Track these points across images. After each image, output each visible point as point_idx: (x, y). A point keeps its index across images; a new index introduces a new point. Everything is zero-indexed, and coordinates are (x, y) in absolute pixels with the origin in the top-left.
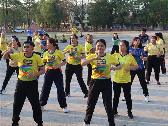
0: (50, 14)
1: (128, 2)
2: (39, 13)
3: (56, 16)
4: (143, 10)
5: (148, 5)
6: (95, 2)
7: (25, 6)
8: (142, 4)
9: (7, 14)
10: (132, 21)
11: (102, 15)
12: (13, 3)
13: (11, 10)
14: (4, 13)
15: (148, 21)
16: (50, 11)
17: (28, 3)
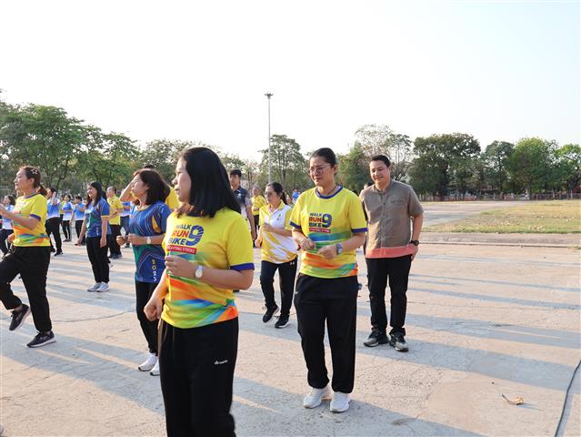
0: (349, 176)
1: (472, 155)
3: (359, 179)
4: (495, 167)
5: (503, 160)
6: (418, 157)
8: (493, 159)
9: (285, 175)
10: (478, 185)
11: (430, 176)
12: (293, 160)
13: (290, 170)
14: (280, 175)
15: (504, 185)
16: (349, 171)
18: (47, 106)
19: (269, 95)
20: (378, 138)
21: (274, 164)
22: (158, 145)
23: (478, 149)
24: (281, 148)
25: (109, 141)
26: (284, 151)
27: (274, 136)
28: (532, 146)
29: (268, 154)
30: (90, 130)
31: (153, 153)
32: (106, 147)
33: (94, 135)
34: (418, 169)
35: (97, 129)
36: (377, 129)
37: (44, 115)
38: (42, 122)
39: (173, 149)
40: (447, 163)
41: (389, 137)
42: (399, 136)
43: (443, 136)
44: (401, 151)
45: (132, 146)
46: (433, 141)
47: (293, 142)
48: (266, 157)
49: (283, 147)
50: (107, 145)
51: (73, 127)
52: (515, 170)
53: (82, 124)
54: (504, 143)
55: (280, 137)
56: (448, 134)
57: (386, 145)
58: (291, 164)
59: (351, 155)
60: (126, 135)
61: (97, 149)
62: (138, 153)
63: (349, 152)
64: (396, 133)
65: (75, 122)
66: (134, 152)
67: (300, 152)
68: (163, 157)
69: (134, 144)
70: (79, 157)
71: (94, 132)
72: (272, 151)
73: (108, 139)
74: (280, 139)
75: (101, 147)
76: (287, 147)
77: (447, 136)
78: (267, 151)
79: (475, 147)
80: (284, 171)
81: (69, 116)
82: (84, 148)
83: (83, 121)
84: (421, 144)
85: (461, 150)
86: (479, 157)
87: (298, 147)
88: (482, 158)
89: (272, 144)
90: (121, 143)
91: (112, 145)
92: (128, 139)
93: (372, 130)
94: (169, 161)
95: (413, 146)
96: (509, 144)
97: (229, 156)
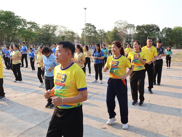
0: (113, 39)
1: (157, 32)
2: (107, 38)
4: (165, 37)
5: (168, 34)
6: (137, 32)
7: (100, 34)
8: (164, 34)
9: (90, 38)
11: (141, 39)
13: (92, 36)
14: (89, 38)
15: (168, 44)
16: (113, 37)
17: (101, 33)
18: (8, 11)
19: (85, 9)
20: (123, 25)
21: (87, 34)
22: (46, 26)
23: (159, 30)
24: (89, 28)
25: (30, 24)
26: (90, 29)
27: (87, 24)
28: (178, 29)
29: (84, 30)
30: (22, 20)
31: (45, 29)
32: (28, 27)
33: (24, 22)
34: (137, 37)
35: (25, 20)
36: (122, 22)
37: (7, 14)
38: (6, 17)
39: (52, 28)
40: (148, 35)
41: (127, 25)
42: (131, 24)
43: (147, 25)
44: (131, 30)
45: (38, 26)
46: (143, 27)
47: (93, 26)
48: (84, 31)
49: (90, 28)
50: (29, 26)
51: (17, 19)
52: (172, 38)
53: (20, 18)
54: (169, 28)
55: (89, 24)
56: (149, 24)
57: (126, 28)
58: (93, 34)
59: (113, 31)
60: (35, 22)
61: (25, 27)
62: (39, 29)
63: (112, 30)
64: (130, 24)
65: (18, 17)
66: (38, 28)
67: (96, 30)
68: (48, 31)
69: (39, 26)
70: (19, 30)
71: (24, 21)
72: (86, 29)
73: (29, 24)
74: (88, 25)
75: (26, 26)
76: (91, 28)
77: (148, 25)
78: (84, 29)
79: (158, 29)
80: (90, 36)
81: (16, 15)
82: (21, 27)
83: (21, 17)
84: (139, 28)
85: (153, 30)
86: (159, 33)
87: (95, 28)
88: (160, 34)
89: (86, 27)
90: (34, 25)
91: (30, 26)
92: (36, 24)
93: (120, 22)
94: (50, 32)
95: (136, 28)
96: (170, 28)
97: (70, 31)
